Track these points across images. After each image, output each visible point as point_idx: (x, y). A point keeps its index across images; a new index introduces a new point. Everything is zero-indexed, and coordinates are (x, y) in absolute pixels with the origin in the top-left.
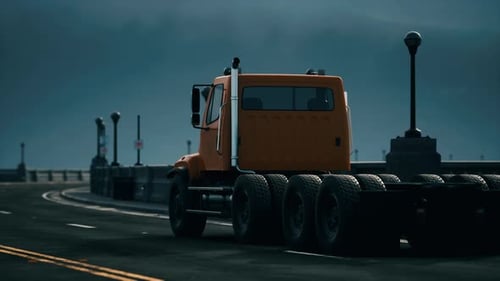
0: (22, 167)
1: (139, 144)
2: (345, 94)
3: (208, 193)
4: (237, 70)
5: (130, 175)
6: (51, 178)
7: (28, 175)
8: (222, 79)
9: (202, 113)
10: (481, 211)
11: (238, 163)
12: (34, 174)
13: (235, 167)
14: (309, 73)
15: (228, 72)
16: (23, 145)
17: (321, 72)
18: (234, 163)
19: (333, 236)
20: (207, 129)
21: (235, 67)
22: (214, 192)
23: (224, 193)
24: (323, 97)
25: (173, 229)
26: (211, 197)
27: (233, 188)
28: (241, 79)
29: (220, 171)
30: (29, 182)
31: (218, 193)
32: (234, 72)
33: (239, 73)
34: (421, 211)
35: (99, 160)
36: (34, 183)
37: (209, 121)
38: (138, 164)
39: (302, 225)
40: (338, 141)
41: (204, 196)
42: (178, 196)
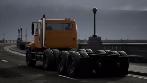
0: (4, 40)
1: (26, 36)
2: (76, 25)
3: (36, 54)
4: (44, 18)
5: (24, 43)
6: (10, 42)
7: (5, 42)
8: (40, 21)
9: (35, 31)
10: (119, 64)
11: (45, 46)
12: (7, 41)
13: (44, 47)
14: (66, 19)
15: (42, 19)
16: (4, 35)
17: (69, 19)
18: (43, 46)
19: (72, 71)
20: (36, 35)
21: (44, 17)
22: (38, 54)
23: (41, 54)
24: (70, 26)
25: (27, 64)
26: (37, 55)
27: (43, 53)
28: (46, 21)
29: (40, 48)
30: (5, 43)
31: (39, 54)
32: (44, 19)
33: (45, 19)
34: (100, 64)
35: (19, 39)
36: (7, 43)
37: (37, 33)
38: (26, 41)
39: (62, 67)
40: (74, 39)
41: (35, 55)
42: (28, 54)
